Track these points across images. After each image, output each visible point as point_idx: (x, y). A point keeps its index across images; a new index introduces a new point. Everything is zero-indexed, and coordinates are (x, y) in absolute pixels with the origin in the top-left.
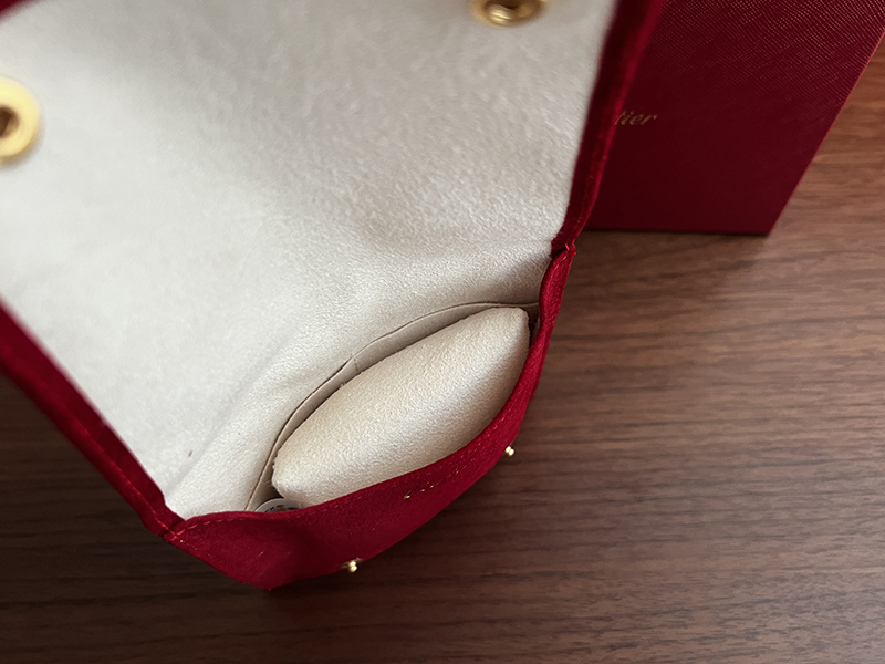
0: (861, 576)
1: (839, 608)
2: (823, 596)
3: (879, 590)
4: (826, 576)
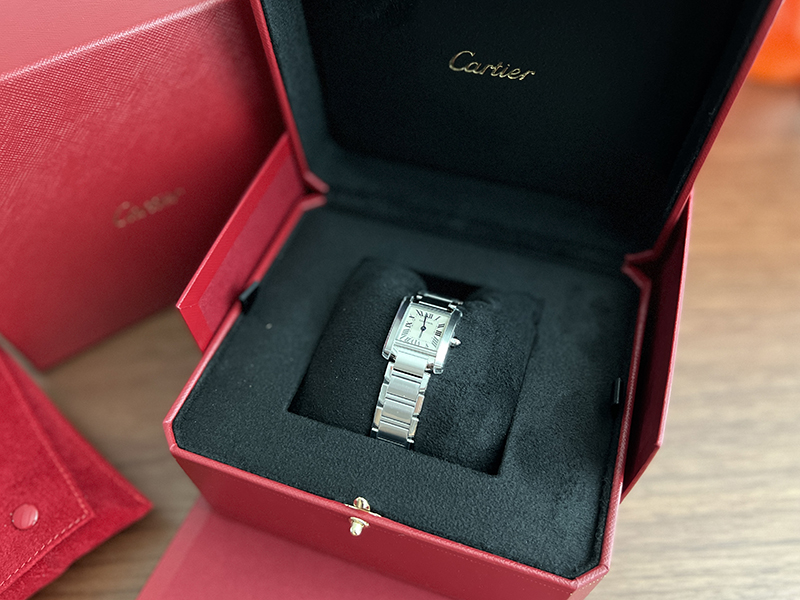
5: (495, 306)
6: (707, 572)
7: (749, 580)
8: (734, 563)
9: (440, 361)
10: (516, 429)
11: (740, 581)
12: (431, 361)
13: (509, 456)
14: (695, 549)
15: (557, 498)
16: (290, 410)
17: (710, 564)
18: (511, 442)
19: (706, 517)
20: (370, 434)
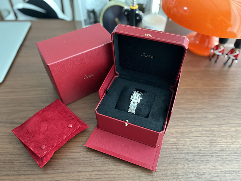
0: (171, 171)
1: (167, 177)
2: (164, 174)
3: (174, 174)
4: (165, 171)
5: (148, 93)
6: (184, 141)
7: (191, 142)
8: (188, 139)
9: (139, 101)
10: (151, 112)
11: (189, 142)
12: (138, 101)
13: (150, 116)
14: (182, 137)
15: (157, 122)
16: (115, 108)
17: (184, 139)
18: (150, 114)
19: (184, 132)
20: (128, 112)
